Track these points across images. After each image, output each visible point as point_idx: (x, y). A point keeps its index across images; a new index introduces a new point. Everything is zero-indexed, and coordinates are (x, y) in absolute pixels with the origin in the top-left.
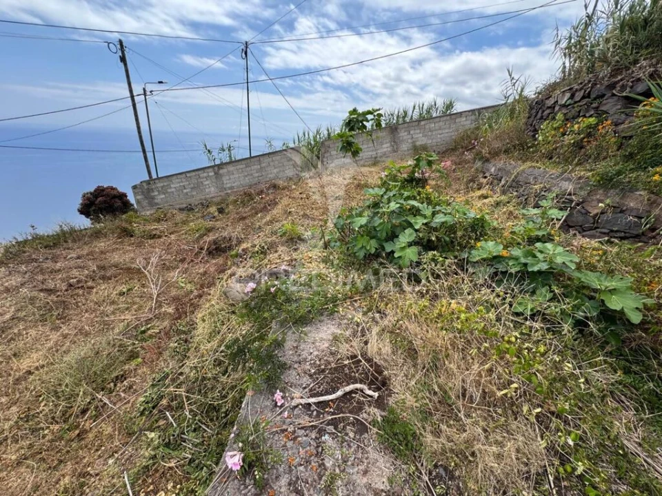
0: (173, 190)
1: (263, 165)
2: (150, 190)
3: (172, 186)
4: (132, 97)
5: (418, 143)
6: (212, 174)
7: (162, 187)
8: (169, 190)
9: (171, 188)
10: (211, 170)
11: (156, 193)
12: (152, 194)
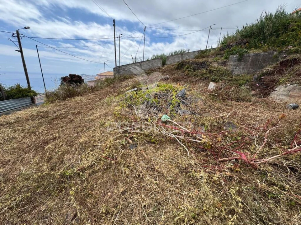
0: (127, 70)
1: (153, 62)
2: (119, 70)
3: (127, 68)
4: (115, 38)
5: (187, 58)
6: (139, 65)
7: (123, 69)
8: (125, 70)
9: (126, 69)
10: (139, 63)
11: (121, 71)
12: (120, 71)
